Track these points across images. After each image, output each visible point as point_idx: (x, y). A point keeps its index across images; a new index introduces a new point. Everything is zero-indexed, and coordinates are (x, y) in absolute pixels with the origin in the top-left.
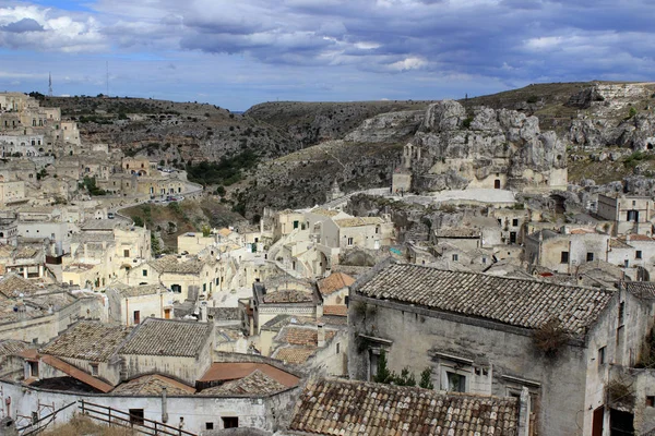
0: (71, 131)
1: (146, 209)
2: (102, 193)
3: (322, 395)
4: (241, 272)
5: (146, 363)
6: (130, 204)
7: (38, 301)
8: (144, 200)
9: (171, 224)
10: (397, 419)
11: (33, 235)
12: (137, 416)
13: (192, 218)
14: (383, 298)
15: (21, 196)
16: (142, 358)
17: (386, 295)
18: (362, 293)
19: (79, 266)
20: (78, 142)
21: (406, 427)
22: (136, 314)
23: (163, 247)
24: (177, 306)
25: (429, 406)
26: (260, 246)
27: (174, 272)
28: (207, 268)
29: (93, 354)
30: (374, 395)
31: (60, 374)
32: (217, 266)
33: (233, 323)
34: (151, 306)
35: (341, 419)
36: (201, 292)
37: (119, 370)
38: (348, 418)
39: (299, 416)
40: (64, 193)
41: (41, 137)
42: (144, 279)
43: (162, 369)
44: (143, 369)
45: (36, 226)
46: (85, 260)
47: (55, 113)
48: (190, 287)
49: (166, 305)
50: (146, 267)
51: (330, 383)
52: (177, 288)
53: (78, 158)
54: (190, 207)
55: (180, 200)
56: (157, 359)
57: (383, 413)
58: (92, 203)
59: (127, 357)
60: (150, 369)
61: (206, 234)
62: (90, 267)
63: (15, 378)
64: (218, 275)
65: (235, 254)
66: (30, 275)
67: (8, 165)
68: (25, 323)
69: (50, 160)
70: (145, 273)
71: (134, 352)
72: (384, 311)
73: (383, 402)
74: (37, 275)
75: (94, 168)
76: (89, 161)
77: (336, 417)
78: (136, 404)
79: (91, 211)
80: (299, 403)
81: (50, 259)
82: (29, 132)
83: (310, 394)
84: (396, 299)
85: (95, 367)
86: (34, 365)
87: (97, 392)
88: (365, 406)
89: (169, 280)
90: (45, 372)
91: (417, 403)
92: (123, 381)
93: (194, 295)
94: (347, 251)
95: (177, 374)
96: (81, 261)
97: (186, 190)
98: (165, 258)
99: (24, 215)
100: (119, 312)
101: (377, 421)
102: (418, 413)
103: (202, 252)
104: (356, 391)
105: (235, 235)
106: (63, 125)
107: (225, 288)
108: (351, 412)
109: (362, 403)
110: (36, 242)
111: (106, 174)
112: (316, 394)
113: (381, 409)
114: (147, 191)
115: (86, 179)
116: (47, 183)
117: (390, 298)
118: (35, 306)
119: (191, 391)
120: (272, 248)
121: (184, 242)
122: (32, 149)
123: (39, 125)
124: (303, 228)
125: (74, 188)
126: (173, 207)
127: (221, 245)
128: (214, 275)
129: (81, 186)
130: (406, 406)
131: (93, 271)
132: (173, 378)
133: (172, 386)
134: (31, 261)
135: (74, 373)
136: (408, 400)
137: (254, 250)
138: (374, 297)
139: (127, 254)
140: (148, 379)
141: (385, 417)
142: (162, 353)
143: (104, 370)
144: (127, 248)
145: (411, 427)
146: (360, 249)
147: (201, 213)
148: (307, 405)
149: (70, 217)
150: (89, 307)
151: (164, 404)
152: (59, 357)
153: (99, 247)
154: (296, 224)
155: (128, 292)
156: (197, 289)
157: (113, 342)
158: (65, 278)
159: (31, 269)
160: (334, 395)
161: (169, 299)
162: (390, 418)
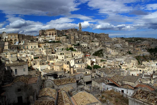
0: (127, 44)
1: (139, 57)
2: (131, 54)
3: (140, 92)
4: (153, 68)
5: (126, 83)
6: (136, 56)
8: (138, 55)
9: (143, 59)
10: (154, 99)
11: (119, 60)
12: (123, 91)
13: (147, 58)
15: (118, 54)
16: (125, 82)
19: (125, 66)
20: (128, 45)
21: (155, 102)
23: (139, 63)
24: (140, 74)
27: (140, 68)
28: (146, 67)
29: (118, 80)
30: (151, 94)
31: (112, 83)
32: (148, 67)
33: (149, 78)
34: (135, 74)
35: (143, 97)
36: (145, 72)
37: (121, 83)
38: (144, 97)
39: (135, 95)
40: (124, 54)
41: (122, 44)
42: (135, 69)
43: (129, 84)
44: (125, 84)
45: (119, 59)
47: (124, 41)
48: (143, 71)
49: (138, 73)
50: (135, 67)
51: (143, 90)
52: (140, 71)
53: (128, 48)
54: (147, 56)
55: (145, 55)
56: (128, 82)
57: (151, 98)
58: (129, 55)
59: (123, 81)
60: (127, 84)
61: (148, 61)
62: (127, 66)
63: (105, 82)
64: (149, 69)
65: (152, 65)
66: (116, 67)
67: (116, 49)
68: (111, 74)
69: (123, 48)
70: (135, 68)
71: (124, 81)
73: (152, 96)
75: (130, 49)
76: (129, 48)
77: (142, 97)
78: (123, 89)
79: (129, 57)
80: (136, 93)
81: (121, 64)
83: (138, 92)
85: (118, 82)
86: (109, 81)
89: (139, 69)
92: (122, 85)
93: (143, 72)
95: (131, 85)
96: (125, 65)
97: (147, 53)
98: (140, 65)
99: (118, 57)
100: (129, 74)
101: (150, 99)
103: (146, 64)
104: (147, 92)
105: (153, 62)
106: (126, 42)
107: (150, 71)
108: (145, 96)
109: (148, 95)
110: (119, 61)
111: (132, 50)
112: (139, 92)
113: (151, 97)
114: (139, 53)
115: (129, 51)
116: (122, 52)
118: (114, 71)
119: (133, 89)
121: (143, 63)
122: (120, 46)
123: (121, 43)
126: (144, 56)
127: (150, 63)
129: (127, 52)
131: (127, 67)
132: (130, 86)
133: (130, 87)
134: (117, 64)
135: (114, 83)
139: (133, 64)
141: (151, 99)
142: (129, 81)
143: (119, 83)
144: (133, 63)
145: (156, 102)
147: (149, 58)
148: (137, 94)
149: (125, 57)
150: (123, 72)
151: (127, 90)
152: (113, 80)
153: (128, 63)
155: (131, 71)
156: (144, 71)
157: (121, 78)
158: (122, 67)
159: (117, 66)
160: (143, 93)
161: (139, 72)
162: (153, 99)
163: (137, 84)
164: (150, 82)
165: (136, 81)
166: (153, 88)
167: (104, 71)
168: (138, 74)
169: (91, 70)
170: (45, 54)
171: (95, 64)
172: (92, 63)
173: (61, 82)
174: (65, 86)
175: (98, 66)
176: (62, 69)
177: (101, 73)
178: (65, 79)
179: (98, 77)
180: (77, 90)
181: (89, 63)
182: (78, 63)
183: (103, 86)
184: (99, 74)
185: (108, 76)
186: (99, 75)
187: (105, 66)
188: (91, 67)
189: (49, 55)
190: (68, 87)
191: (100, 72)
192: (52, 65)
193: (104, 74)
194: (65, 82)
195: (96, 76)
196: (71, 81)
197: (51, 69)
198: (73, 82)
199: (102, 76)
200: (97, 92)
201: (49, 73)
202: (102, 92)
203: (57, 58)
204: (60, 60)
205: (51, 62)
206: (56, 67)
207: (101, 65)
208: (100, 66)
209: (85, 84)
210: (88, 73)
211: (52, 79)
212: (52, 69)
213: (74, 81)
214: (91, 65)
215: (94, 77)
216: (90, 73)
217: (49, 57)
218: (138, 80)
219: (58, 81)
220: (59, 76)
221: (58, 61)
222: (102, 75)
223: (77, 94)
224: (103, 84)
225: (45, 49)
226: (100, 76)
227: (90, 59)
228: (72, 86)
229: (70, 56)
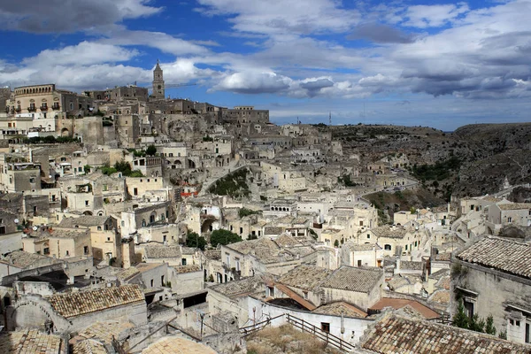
0: (337, 147)
1: (380, 195)
2: (354, 185)
3: (390, 327)
4: (432, 238)
5: (337, 294)
6: (371, 192)
7: (293, 251)
8: (380, 189)
9: (396, 205)
10: (437, 350)
11: (308, 210)
12: (326, 327)
13: (410, 201)
14: (472, 262)
15: (303, 186)
16: (334, 290)
17: (475, 260)
18: (460, 259)
19: (331, 230)
20: (341, 153)
22: (359, 262)
23: (385, 219)
24: (387, 259)
25: (464, 344)
26: (447, 221)
27: (386, 236)
28: (408, 235)
29: (306, 285)
30: (426, 331)
31: (285, 296)
32: (416, 233)
33: (417, 272)
34: (370, 258)
35: (399, 345)
36: (404, 250)
37: (320, 297)
38: (403, 345)
39: (372, 339)
40: (329, 185)
41: (318, 151)
42: (368, 240)
43: (347, 299)
44: (335, 298)
45: (309, 205)
46: (336, 227)
47: (328, 136)
48: (397, 247)
49: (379, 257)
50: (369, 232)
51: (399, 319)
52: (388, 247)
53: (341, 164)
54: (409, 194)
55: (403, 189)
56: (344, 292)
57: (428, 344)
58: (345, 191)
59: (326, 289)
60: (339, 298)
61: (413, 212)
62: (338, 231)
63: (260, 297)
64: (417, 239)
65: (429, 226)
66: (299, 234)
67: (297, 168)
68: (282, 264)
69: (323, 164)
70: (368, 236)
71: (330, 286)
72: (473, 271)
73: (431, 337)
74: (303, 234)
75: (349, 169)
76: (347, 165)
77: (395, 343)
78: (326, 319)
79: (345, 196)
80: (374, 330)
81: (316, 225)
82: (312, 147)
83: (383, 325)
84: (481, 264)
85: (306, 293)
86: (272, 289)
87: (306, 310)
88: (416, 339)
89: (383, 241)
90: (278, 295)
91: (455, 341)
92: (323, 304)
93: (399, 252)
94: (505, 227)
95: (356, 303)
96: (333, 227)
97: (409, 184)
98: (387, 226)
99: (304, 198)
100: (349, 261)
101: (423, 350)
102: (453, 348)
103: (407, 224)
104: (414, 326)
105: (430, 213)
106: (333, 143)
107: (421, 248)
108: (407, 341)
109: (415, 336)
110: (308, 214)
111: (357, 173)
112: (387, 327)
113: (428, 341)
114: (382, 184)
115: (345, 176)
116: (320, 178)
117: (477, 263)
118: (290, 253)
119: (363, 315)
120: (455, 223)
121: (398, 217)
122: (313, 158)
123: (318, 144)
124: (477, 210)
125: (335, 182)
126: (398, 194)
127: (422, 218)
128: (413, 239)
129: (340, 180)
130: (446, 342)
131: (340, 233)
132: (353, 305)
133: (351, 310)
134: (303, 226)
135: (293, 296)
136: (449, 337)
137: (443, 224)
138: (467, 261)
139: (361, 223)
140: (336, 304)
141: (429, 347)
142: (347, 289)
143: (311, 296)
144: (362, 220)
146: (514, 225)
147: (416, 198)
148: (379, 333)
149: (331, 199)
150: (323, 256)
151: (342, 321)
152: (286, 286)
153: (344, 219)
154: (472, 207)
155: (354, 248)
156: (401, 248)
157: (319, 279)
158: (322, 237)
159: (301, 231)
160: (399, 328)
161: (381, 254)
162: (433, 349)
163: (378, 296)
164: (423, 288)
165: (372, 287)
166: (431, 307)
167: (253, 252)
168: (379, 262)
169: (203, 250)
170: (11, 189)
171: (216, 226)
172: (207, 222)
173: (81, 304)
174: (100, 318)
175: (230, 233)
176: (86, 248)
177: (241, 260)
178: (101, 290)
179: (230, 275)
180: (147, 331)
181: (194, 224)
182: (149, 226)
183: (251, 311)
184: (233, 264)
185: (268, 271)
186: (234, 269)
187: (257, 234)
188: (202, 238)
189: (27, 193)
190: (111, 321)
191: (239, 256)
192: (45, 236)
193: (254, 262)
194: (100, 304)
195: (223, 272)
196: (125, 299)
197: (39, 253)
198: (130, 300)
199: (246, 273)
200: (228, 336)
201: (31, 268)
202: (249, 335)
203: (64, 204)
204: (76, 212)
205: (38, 221)
206: (61, 241)
207: (241, 229)
208: (238, 232)
209: (181, 306)
210: (189, 261)
211: (45, 290)
212: (42, 253)
213: (136, 296)
214: (203, 229)
215: (215, 278)
216: (198, 262)
217: (30, 202)
218: (379, 283)
219: (69, 300)
220: (71, 281)
221: (68, 216)
222: (248, 269)
223: (148, 349)
224: (251, 303)
225: (10, 169)
226: (239, 272)
227: (200, 206)
228: (128, 317)
229: (117, 198)
